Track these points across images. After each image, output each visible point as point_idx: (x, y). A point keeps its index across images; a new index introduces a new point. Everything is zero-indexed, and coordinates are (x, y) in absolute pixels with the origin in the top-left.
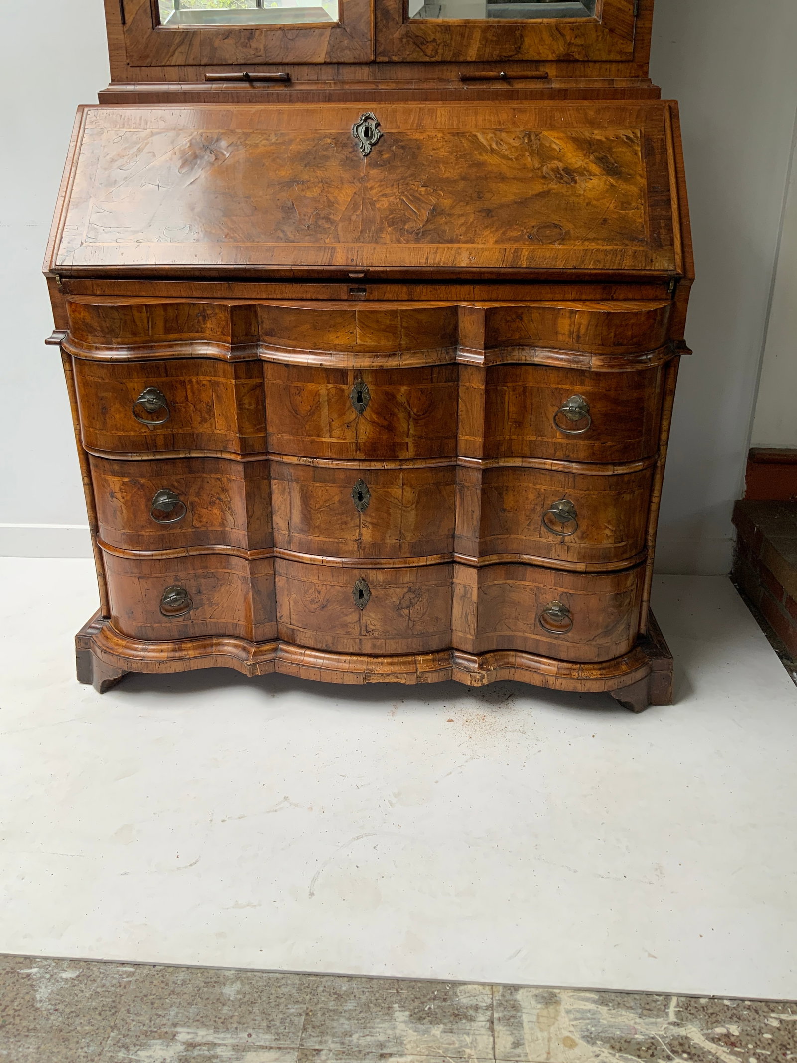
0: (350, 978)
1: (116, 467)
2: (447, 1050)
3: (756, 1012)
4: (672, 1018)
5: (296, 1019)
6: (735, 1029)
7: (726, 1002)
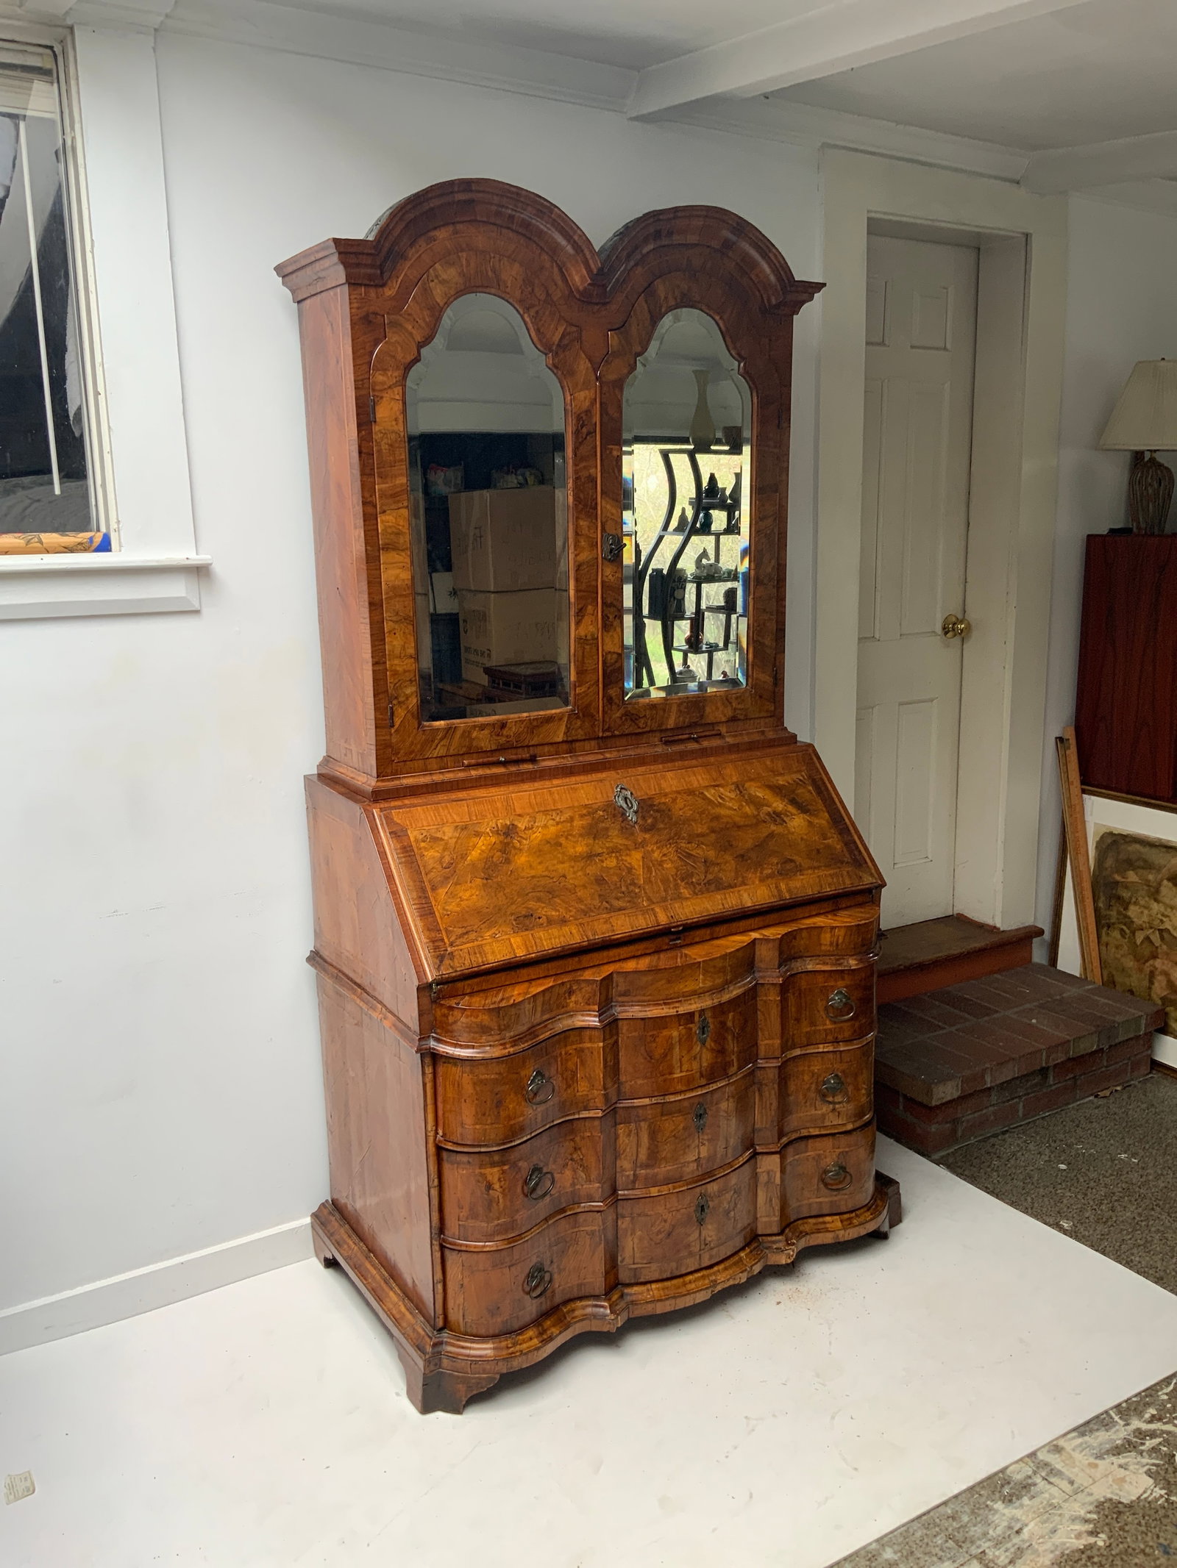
0: (945, 1503)
1: (496, 1158)
2: (1044, 1508)
3: (1151, 1396)
4: (1122, 1423)
5: (947, 1545)
6: (1152, 1411)
7: (1134, 1399)
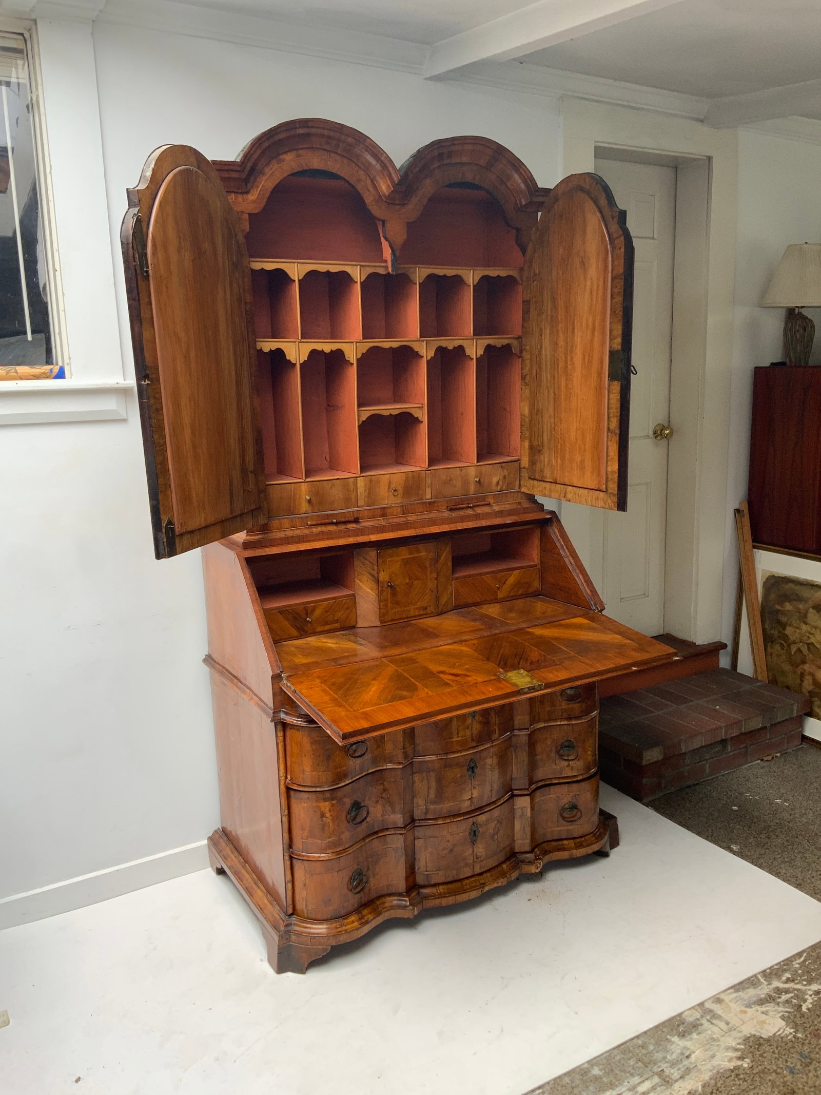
1: (328, 795)
2: (707, 1041)
